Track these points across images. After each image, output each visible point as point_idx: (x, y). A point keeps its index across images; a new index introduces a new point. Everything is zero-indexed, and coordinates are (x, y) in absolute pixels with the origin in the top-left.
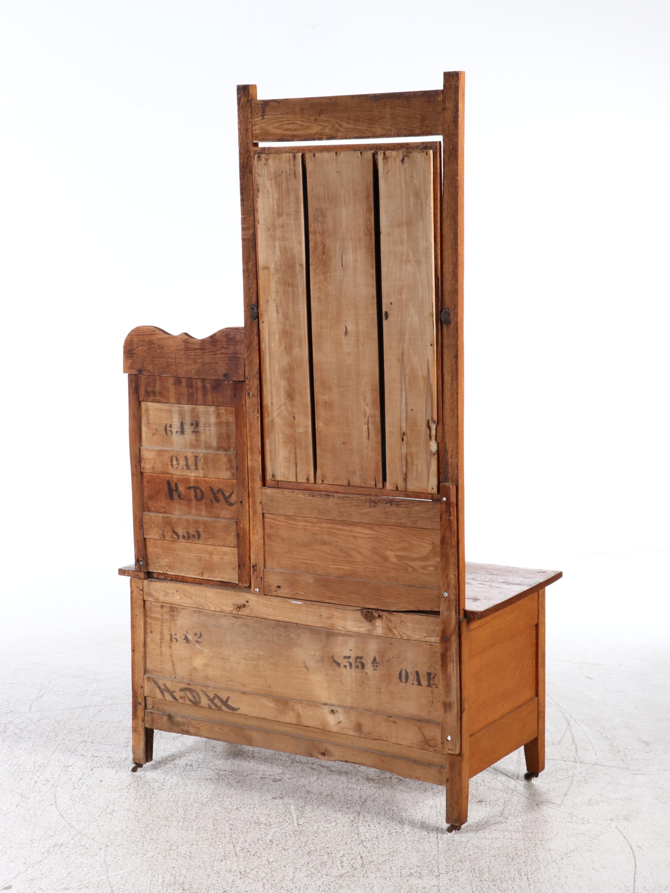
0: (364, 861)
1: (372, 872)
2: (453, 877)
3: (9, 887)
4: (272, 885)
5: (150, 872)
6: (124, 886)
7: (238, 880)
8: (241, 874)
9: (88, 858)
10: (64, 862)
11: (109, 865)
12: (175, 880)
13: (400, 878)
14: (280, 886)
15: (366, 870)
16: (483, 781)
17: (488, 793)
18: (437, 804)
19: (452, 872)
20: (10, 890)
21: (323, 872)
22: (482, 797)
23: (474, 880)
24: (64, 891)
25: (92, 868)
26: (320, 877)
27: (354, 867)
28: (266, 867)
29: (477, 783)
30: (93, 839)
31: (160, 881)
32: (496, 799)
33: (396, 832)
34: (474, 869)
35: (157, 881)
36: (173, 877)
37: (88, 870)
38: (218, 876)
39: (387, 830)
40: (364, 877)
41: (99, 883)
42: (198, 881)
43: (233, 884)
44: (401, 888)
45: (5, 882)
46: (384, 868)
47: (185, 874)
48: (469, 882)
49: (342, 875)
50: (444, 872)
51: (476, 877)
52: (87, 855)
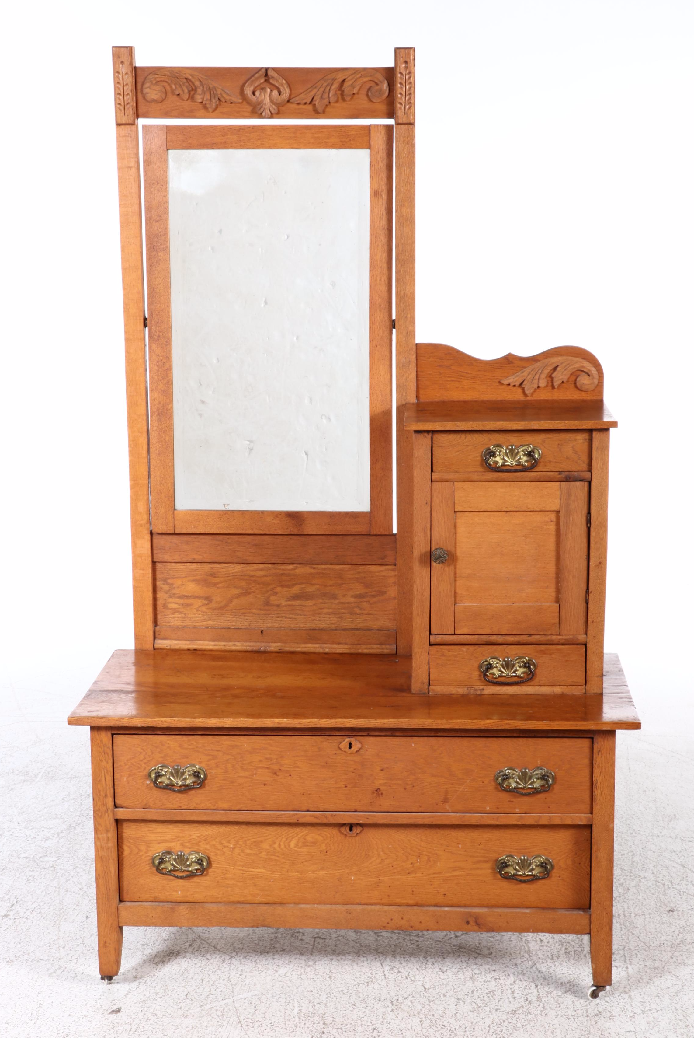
0: (540, 991)
1: (551, 1008)
2: (651, 1019)
3: (118, 1011)
4: (431, 1021)
5: (283, 996)
6: (253, 1015)
7: (390, 1013)
8: (393, 1004)
9: (210, 972)
10: (182, 978)
11: (235, 985)
12: (315, 1010)
13: (586, 1018)
14: (441, 1023)
15: (544, 1005)
16: (671, 882)
17: (680, 899)
18: (620, 912)
19: (649, 1012)
20: (118, 1014)
21: (491, 1006)
22: (673, 905)
23: (678, 1024)
24: (183, 1019)
25: (215, 987)
26: (488, 1012)
27: (529, 999)
28: (422, 995)
29: (664, 885)
30: (214, 947)
31: (296, 1010)
32: (689, 908)
33: (575, 951)
34: (676, 1009)
35: (293, 1010)
36: (311, 1005)
37: (210, 991)
38: (364, 1006)
39: (563, 948)
40: (542, 1015)
41: (224, 1009)
42: (341, 1012)
43: (384, 1019)
44: (590, 1033)
45: (114, 1002)
46: (565, 1003)
47: (325, 1002)
48: (672, 1027)
49: (515, 1011)
50: (640, 1012)
51: (680, 1020)
52: (208, 969)
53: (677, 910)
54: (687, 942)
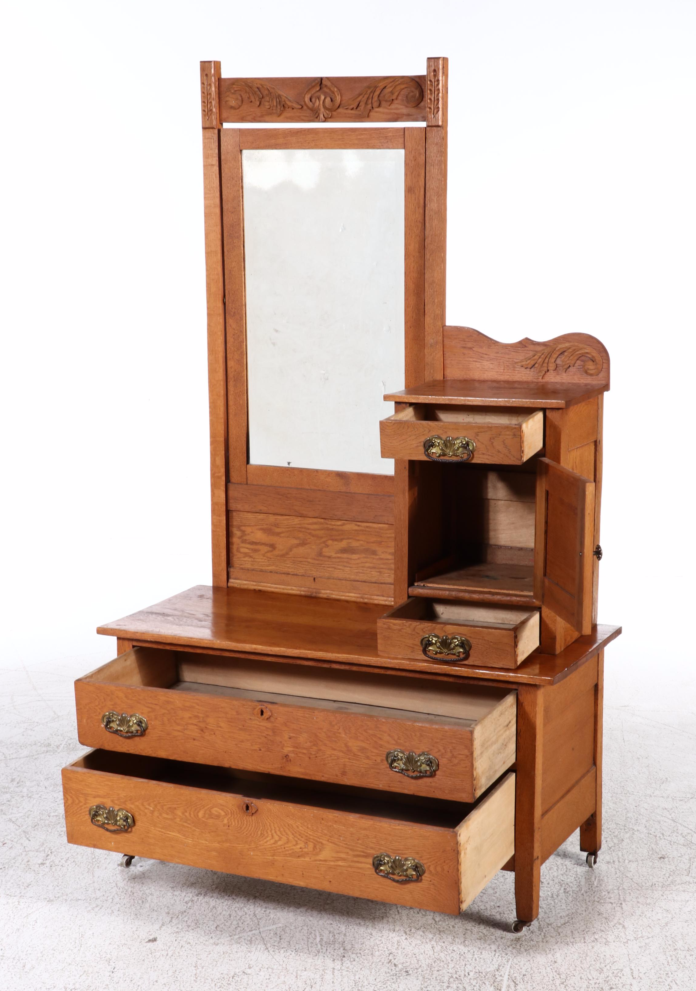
0: (541, 923)
1: (551, 937)
2: (643, 944)
3: (155, 940)
4: (442, 947)
5: (305, 928)
6: (279, 943)
7: (404, 940)
8: (406, 934)
9: (236, 909)
10: (211, 914)
11: (260, 919)
12: (335, 939)
13: (584, 944)
14: (451, 948)
15: (545, 934)
16: (663, 834)
17: (670, 848)
18: (615, 859)
19: (641, 939)
20: (155, 943)
21: (496, 935)
22: (664, 853)
23: (667, 948)
24: (214, 946)
25: (242, 921)
26: (494, 940)
27: (531, 930)
28: (433, 926)
29: (656, 836)
30: (239, 888)
31: (318, 939)
32: (679, 855)
33: (573, 891)
34: (666, 936)
35: (315, 939)
36: (331, 935)
37: (238, 924)
38: (380, 935)
39: (562, 889)
40: (543, 942)
41: (251, 938)
42: (360, 940)
43: (399, 946)
44: (587, 955)
45: (149, 933)
46: (564, 932)
47: (344, 932)
48: (662, 950)
49: (519, 939)
50: (633, 938)
51: (670, 945)
52: (234, 906)
53: (668, 857)
54: (676, 882)
